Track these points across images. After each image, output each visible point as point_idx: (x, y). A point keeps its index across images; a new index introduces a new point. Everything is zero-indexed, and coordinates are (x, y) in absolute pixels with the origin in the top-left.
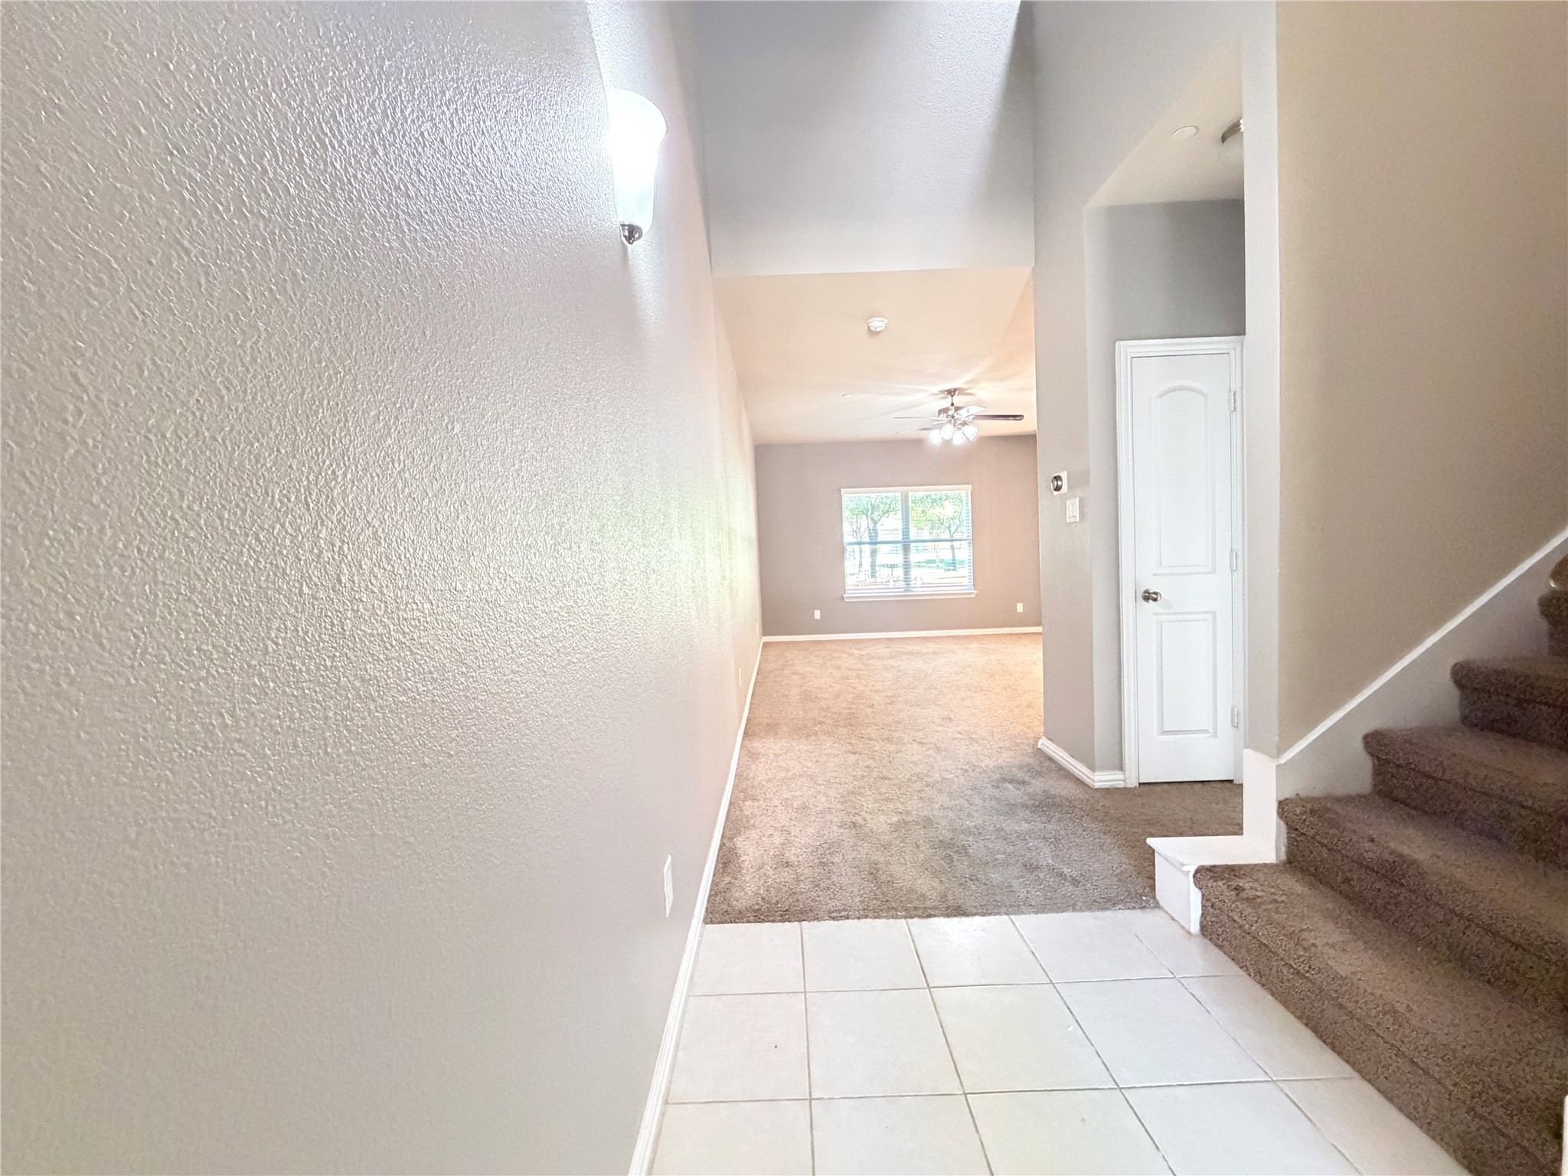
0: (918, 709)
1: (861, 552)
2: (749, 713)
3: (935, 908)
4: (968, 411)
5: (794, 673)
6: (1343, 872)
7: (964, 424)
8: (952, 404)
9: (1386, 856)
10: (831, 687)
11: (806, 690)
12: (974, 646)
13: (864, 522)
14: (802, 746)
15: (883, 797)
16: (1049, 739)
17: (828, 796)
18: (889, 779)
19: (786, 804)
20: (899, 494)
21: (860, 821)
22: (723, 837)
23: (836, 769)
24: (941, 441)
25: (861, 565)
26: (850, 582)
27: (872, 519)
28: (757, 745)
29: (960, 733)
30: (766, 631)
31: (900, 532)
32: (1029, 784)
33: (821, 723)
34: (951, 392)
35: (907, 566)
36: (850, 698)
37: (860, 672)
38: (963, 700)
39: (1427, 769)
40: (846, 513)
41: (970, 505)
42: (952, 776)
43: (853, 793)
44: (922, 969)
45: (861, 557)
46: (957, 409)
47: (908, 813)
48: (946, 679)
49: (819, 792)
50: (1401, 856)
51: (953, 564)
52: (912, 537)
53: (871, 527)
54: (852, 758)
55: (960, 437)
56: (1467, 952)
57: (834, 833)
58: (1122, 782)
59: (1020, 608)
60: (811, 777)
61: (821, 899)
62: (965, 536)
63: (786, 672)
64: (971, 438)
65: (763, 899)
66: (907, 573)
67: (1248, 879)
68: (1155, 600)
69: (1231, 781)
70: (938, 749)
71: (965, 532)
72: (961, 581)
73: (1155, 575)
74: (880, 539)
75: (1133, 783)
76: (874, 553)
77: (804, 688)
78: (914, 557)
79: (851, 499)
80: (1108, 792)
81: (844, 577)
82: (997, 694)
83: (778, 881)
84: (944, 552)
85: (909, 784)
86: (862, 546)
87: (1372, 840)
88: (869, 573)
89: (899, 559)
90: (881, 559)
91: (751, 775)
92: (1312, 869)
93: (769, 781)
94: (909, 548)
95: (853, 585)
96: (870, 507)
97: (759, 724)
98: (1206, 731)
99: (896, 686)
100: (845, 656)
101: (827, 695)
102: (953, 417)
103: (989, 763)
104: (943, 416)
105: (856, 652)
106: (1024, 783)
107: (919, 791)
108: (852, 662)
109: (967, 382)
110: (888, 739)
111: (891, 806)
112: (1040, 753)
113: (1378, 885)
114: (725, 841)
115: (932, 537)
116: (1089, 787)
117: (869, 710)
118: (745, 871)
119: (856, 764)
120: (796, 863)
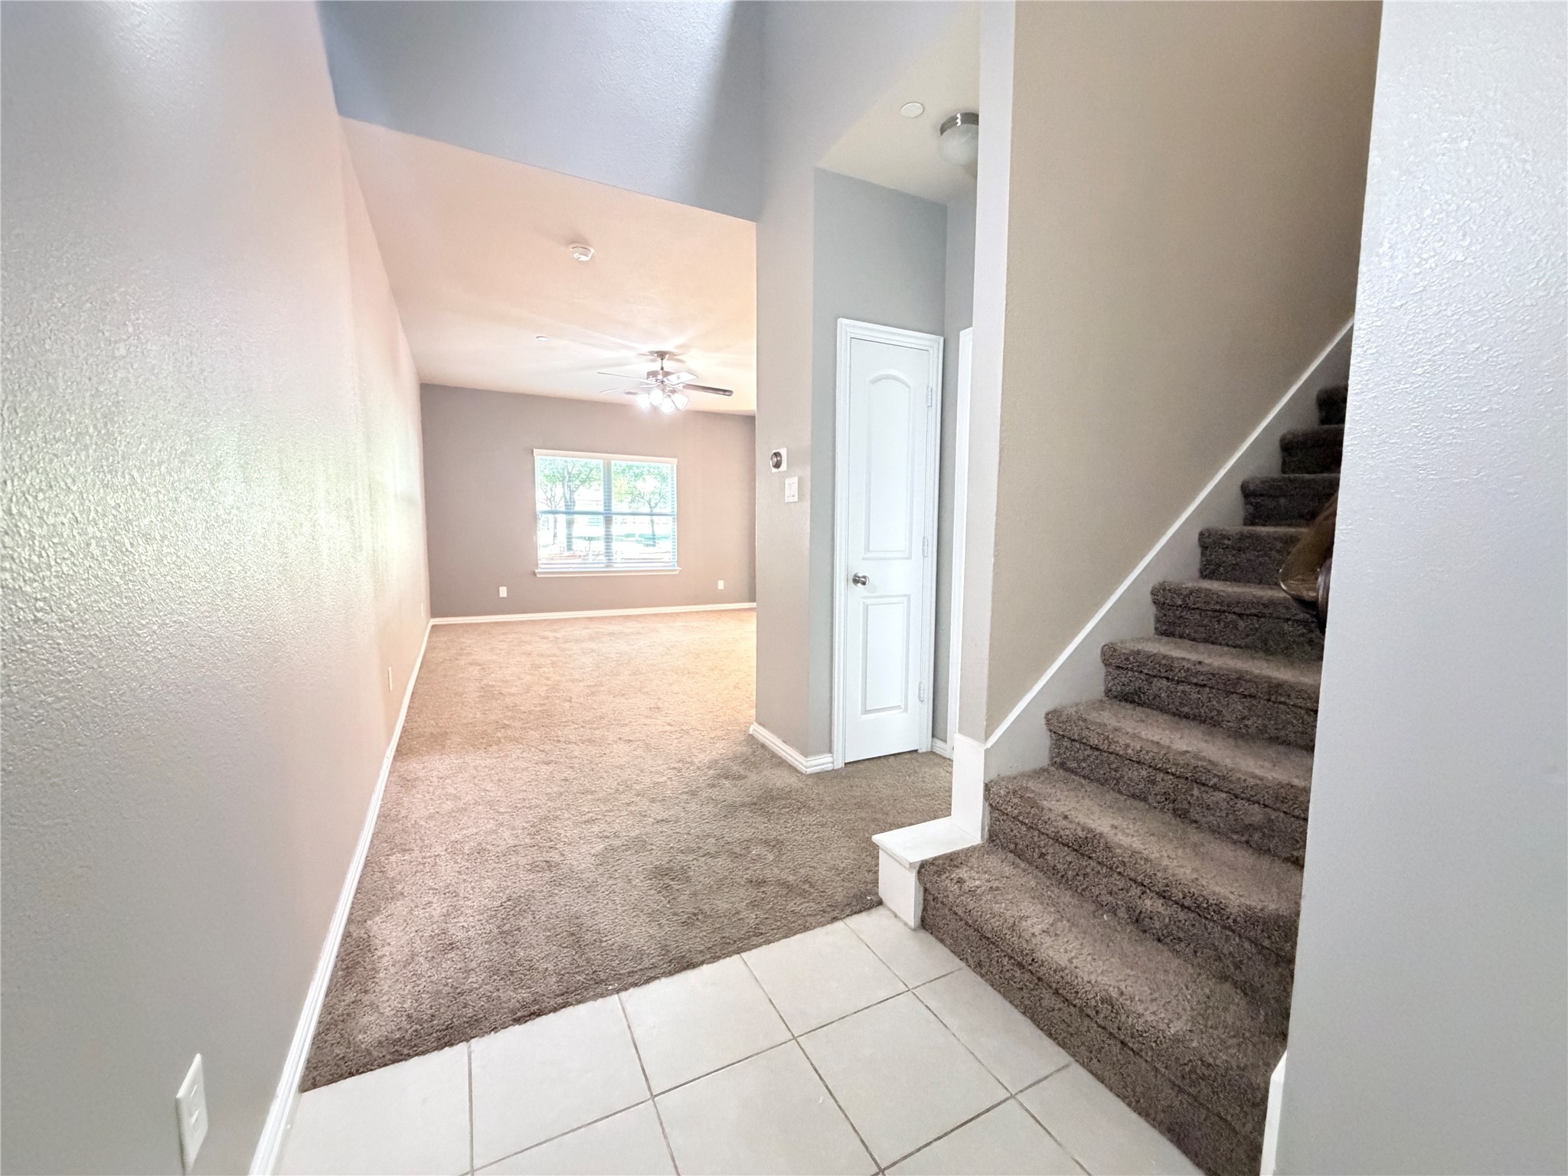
0: (623, 700)
1: (555, 522)
2: (406, 721)
3: (654, 966)
4: (678, 378)
5: (471, 664)
6: (1039, 847)
7: (674, 391)
8: (662, 369)
9: (1080, 833)
10: (519, 678)
11: (487, 685)
12: (678, 624)
13: (559, 490)
14: (477, 760)
15: (585, 818)
16: (760, 724)
17: (513, 829)
18: (592, 793)
19: (454, 849)
20: (601, 461)
21: (557, 858)
22: (350, 921)
23: (524, 788)
24: (649, 406)
25: (555, 536)
26: (543, 554)
27: (569, 487)
28: (414, 766)
29: (669, 724)
30: (434, 614)
31: (602, 503)
32: (746, 777)
33: (505, 726)
34: (662, 355)
35: (608, 538)
36: (543, 690)
37: (555, 659)
38: (670, 685)
39: (1096, 742)
40: (539, 478)
41: (675, 479)
42: (665, 778)
43: (546, 818)
44: (643, 1070)
45: (555, 528)
46: (667, 374)
47: (616, 835)
48: (651, 662)
49: (501, 824)
50: (1090, 831)
51: (652, 540)
52: (614, 509)
53: (568, 497)
54: (545, 770)
55: (670, 406)
56: (1143, 915)
57: (524, 882)
58: (831, 765)
59: (721, 585)
60: (490, 804)
61: (500, 993)
62: (668, 511)
63: (462, 663)
64: (681, 408)
65: (409, 1016)
66: (608, 548)
67: (965, 869)
68: (864, 583)
69: (916, 751)
70: (647, 747)
71: (669, 506)
72: (664, 556)
73: (864, 559)
74: (577, 508)
75: (839, 764)
76: (570, 524)
77: (485, 682)
78: (616, 529)
79: (545, 462)
80: (820, 776)
81: (535, 549)
82: (704, 676)
83: (434, 979)
84: (642, 526)
85: (617, 795)
86: (557, 516)
87: (1066, 817)
88: (565, 544)
89: (599, 531)
90: (577, 531)
91: (404, 813)
92: (1012, 846)
93: (431, 817)
94: (611, 520)
95: (546, 559)
96: (566, 474)
97: (420, 736)
98: (898, 707)
99: (596, 673)
100: (538, 639)
101: (514, 690)
102: (662, 382)
103: (702, 758)
104: (652, 380)
105: (549, 634)
106: (741, 777)
107: (628, 804)
108: (545, 647)
109: (680, 347)
110: (589, 740)
111: (596, 829)
112: (751, 739)
113: (1069, 859)
114: (352, 928)
115: (631, 511)
116: (802, 774)
117: (567, 705)
118: (381, 975)
119: (550, 779)
120: (465, 942)
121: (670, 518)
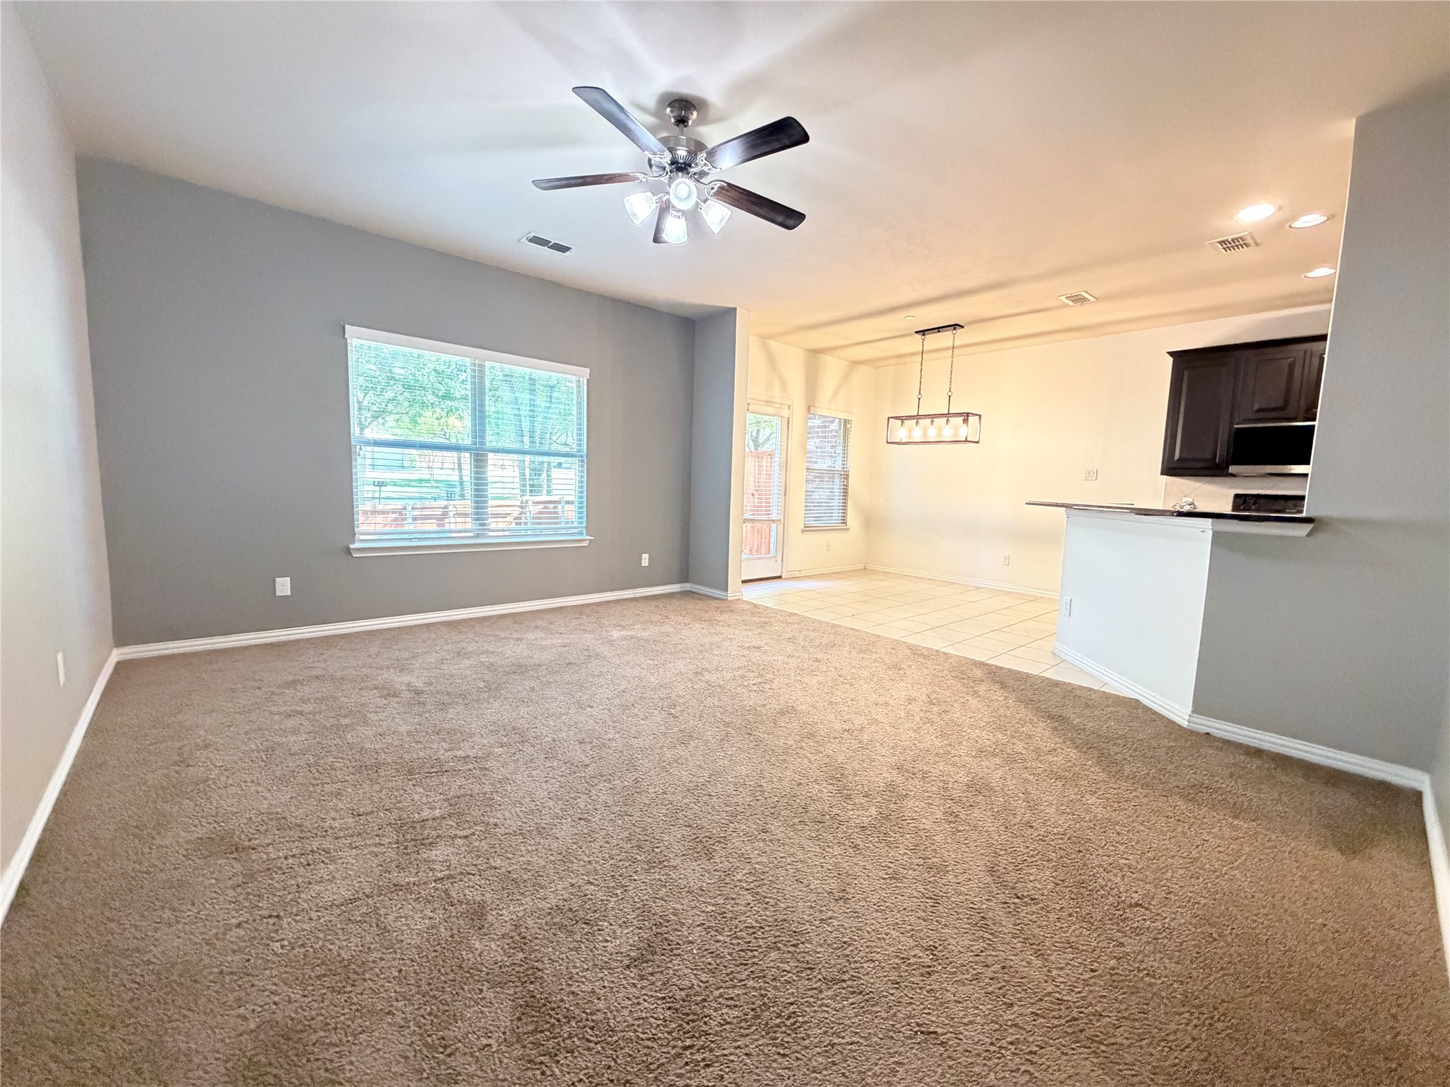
20: (468, 361)
31: (470, 432)
40: (357, 376)
52: (489, 442)
59: (645, 558)
62: (573, 449)
66: (479, 506)
71: (574, 441)
78: (492, 475)
79: (367, 351)
89: (465, 478)
94: (484, 460)
121: (575, 460)
